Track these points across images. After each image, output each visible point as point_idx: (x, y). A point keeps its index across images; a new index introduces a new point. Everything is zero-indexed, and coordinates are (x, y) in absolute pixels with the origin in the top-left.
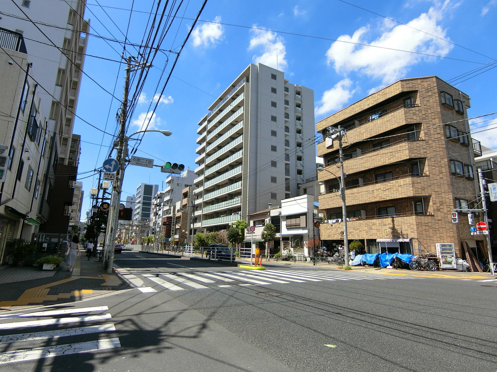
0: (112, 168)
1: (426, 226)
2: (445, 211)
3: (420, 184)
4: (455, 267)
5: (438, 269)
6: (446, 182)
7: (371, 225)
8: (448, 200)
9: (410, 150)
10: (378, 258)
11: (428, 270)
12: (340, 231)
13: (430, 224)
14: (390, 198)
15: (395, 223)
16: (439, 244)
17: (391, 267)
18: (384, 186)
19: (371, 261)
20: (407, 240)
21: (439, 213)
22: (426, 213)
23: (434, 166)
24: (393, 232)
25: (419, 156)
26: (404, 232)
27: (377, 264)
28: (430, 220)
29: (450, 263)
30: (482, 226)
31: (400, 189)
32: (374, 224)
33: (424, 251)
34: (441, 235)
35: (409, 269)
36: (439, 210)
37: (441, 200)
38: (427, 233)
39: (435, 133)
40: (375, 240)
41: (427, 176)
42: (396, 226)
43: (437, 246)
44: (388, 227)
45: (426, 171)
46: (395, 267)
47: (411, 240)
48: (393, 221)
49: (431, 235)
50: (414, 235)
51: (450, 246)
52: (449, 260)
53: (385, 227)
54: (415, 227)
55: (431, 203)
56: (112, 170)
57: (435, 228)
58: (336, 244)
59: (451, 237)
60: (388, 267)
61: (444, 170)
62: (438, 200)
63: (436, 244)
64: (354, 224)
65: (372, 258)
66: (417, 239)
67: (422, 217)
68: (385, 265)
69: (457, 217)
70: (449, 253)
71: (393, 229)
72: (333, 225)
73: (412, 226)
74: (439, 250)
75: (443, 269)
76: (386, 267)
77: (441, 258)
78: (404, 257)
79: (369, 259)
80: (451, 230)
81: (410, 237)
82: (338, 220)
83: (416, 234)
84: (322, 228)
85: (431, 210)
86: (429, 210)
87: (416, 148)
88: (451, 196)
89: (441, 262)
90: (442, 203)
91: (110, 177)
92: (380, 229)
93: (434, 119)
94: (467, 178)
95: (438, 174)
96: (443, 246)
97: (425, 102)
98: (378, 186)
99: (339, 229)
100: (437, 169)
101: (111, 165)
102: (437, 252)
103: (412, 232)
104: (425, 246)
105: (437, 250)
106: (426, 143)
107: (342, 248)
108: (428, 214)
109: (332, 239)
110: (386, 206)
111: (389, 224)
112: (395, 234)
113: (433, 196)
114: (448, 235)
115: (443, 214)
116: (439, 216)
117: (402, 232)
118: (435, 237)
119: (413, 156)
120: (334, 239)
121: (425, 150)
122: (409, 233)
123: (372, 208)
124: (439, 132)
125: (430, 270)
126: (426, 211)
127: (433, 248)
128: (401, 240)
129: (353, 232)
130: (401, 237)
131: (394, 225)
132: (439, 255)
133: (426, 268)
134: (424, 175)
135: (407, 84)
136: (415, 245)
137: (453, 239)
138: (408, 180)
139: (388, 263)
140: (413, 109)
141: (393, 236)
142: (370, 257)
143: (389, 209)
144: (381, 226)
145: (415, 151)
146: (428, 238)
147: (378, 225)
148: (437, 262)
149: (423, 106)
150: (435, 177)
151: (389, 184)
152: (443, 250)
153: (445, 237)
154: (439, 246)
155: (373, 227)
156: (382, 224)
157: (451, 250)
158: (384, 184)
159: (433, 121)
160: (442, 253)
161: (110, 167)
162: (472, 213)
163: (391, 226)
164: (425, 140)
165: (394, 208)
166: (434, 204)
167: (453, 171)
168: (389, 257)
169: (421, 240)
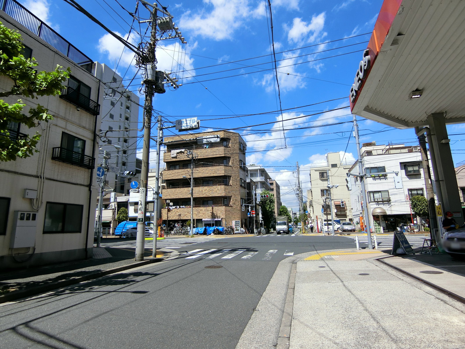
0: (101, 174)
1: (229, 212)
2: (237, 204)
3: (228, 190)
4: (240, 232)
5: (233, 234)
6: (238, 189)
7: (199, 210)
8: (238, 199)
9: (225, 171)
10: (205, 229)
11: (230, 234)
12: (178, 214)
13: (230, 211)
14: (212, 196)
15: (214, 210)
16: (234, 221)
17: (213, 234)
18: (209, 189)
19: (201, 231)
20: (220, 219)
21: (234, 205)
22: (229, 205)
23: (234, 181)
24: (212, 215)
25: (229, 175)
26: (218, 215)
27: (205, 233)
28: (231, 209)
29: (238, 230)
30: (253, 212)
31: (218, 191)
32: (201, 210)
33: (227, 225)
34: (235, 216)
35: (222, 234)
36: (234, 204)
37: (236, 199)
38: (229, 215)
39: (236, 163)
40: (202, 219)
41: (231, 186)
42: (214, 212)
43: (233, 222)
44: (209, 212)
45: (231, 183)
46: (215, 234)
47: (222, 219)
48: (213, 209)
49: (231, 216)
50: (223, 217)
51: (239, 222)
52: (238, 228)
53: (207, 212)
54: (224, 213)
55: (231, 200)
56: (101, 176)
57: (232, 213)
58: (173, 223)
59: (238, 218)
60: (211, 234)
61: (238, 183)
62: (234, 199)
63: (233, 221)
64: (188, 210)
65: (202, 230)
66: (225, 219)
67: (228, 207)
68: (210, 233)
69: (244, 208)
70: (238, 225)
71: (213, 213)
72: (173, 210)
73: (222, 212)
74: (234, 224)
75: (235, 233)
76: (210, 234)
77: (235, 227)
78: (220, 228)
79: (200, 230)
80: (239, 214)
81: (221, 217)
82: (177, 207)
83: (224, 216)
84: (164, 212)
85: (231, 203)
86: (230, 204)
87: (227, 170)
88: (240, 197)
89: (235, 230)
90: (236, 200)
91: (100, 180)
92: (205, 213)
93: (236, 156)
94: (244, 188)
95: (235, 185)
96: (236, 222)
97: (233, 146)
98: (206, 188)
99: (177, 213)
100: (235, 182)
101: (100, 172)
102: (233, 225)
103: (222, 215)
104: (228, 222)
105: (233, 224)
106: (232, 168)
107: (178, 225)
108: (230, 205)
109: (172, 219)
110: (208, 200)
111: (211, 210)
112: (213, 216)
113: (233, 196)
114: (237, 216)
115: (236, 206)
116: (234, 207)
117: (217, 215)
118: (232, 217)
119: (226, 174)
120: (173, 219)
121: (231, 172)
122: (221, 215)
123: (199, 200)
124: (237, 163)
125: (231, 234)
126: (229, 204)
127: (231, 223)
128: (216, 219)
129: (187, 215)
130: (216, 217)
131: (213, 211)
132: (234, 227)
133: (229, 233)
134: (229, 185)
135: (226, 134)
136: (224, 222)
137: (239, 218)
138: (223, 187)
139: (212, 232)
140: (228, 148)
141: (212, 217)
142: (200, 229)
143: (209, 202)
144: (205, 211)
145: (227, 172)
146: (229, 218)
147: (203, 210)
148: (233, 230)
149: (232, 148)
150: (234, 186)
151: (212, 188)
152: (236, 224)
153: (236, 217)
154: (234, 222)
155: (201, 212)
156: (206, 210)
157: (239, 224)
158: (209, 187)
159: (236, 157)
160: (235, 225)
161: (99, 173)
162: (251, 206)
163: (211, 211)
164: (231, 167)
165: (212, 201)
166: (233, 200)
167: (241, 184)
168: (212, 229)
169: (226, 219)
